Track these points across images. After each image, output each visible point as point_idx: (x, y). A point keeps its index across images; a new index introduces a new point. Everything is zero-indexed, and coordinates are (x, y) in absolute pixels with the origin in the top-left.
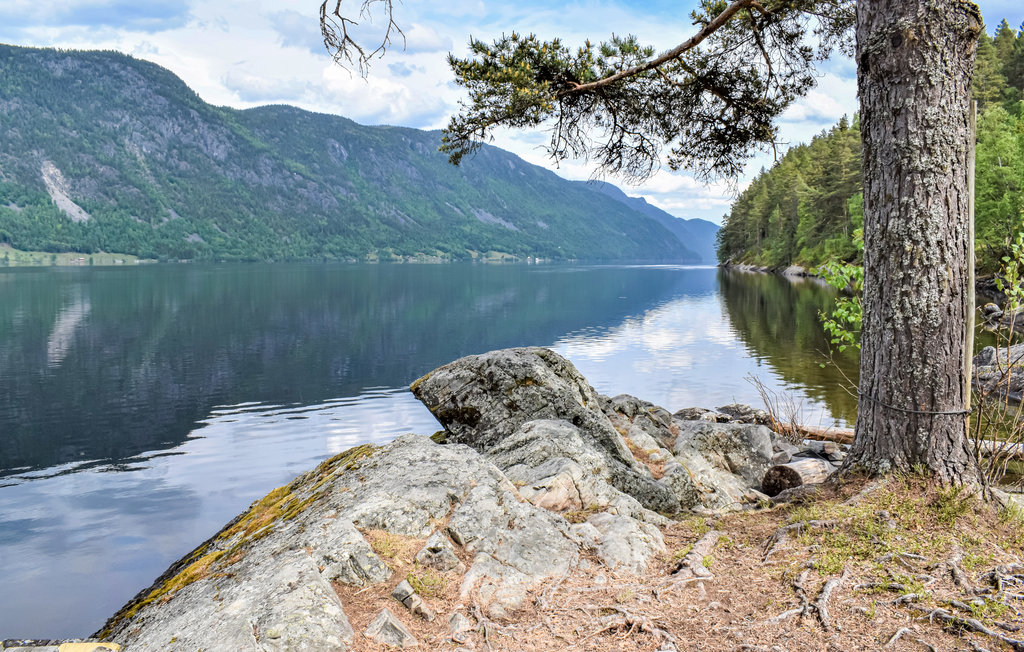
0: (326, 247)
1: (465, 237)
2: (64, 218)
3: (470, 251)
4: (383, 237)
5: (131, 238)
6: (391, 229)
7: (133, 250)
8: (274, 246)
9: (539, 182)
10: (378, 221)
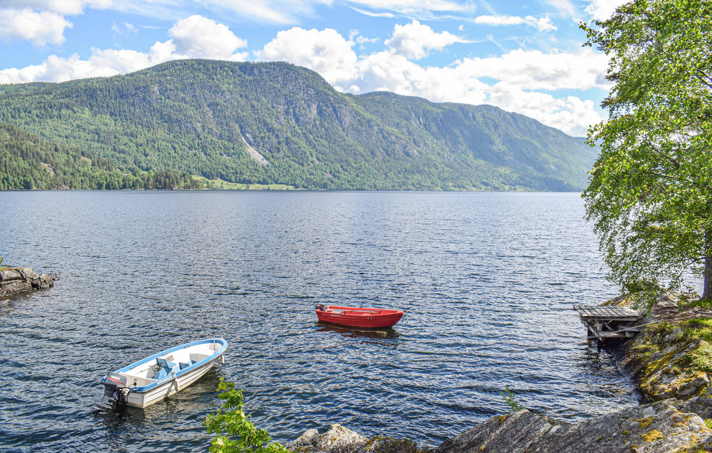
0: (409, 182)
1: (500, 176)
2: (254, 163)
3: (504, 185)
4: (447, 175)
5: (292, 175)
6: (452, 170)
7: (293, 182)
8: (377, 181)
9: (552, 139)
10: (443, 165)
